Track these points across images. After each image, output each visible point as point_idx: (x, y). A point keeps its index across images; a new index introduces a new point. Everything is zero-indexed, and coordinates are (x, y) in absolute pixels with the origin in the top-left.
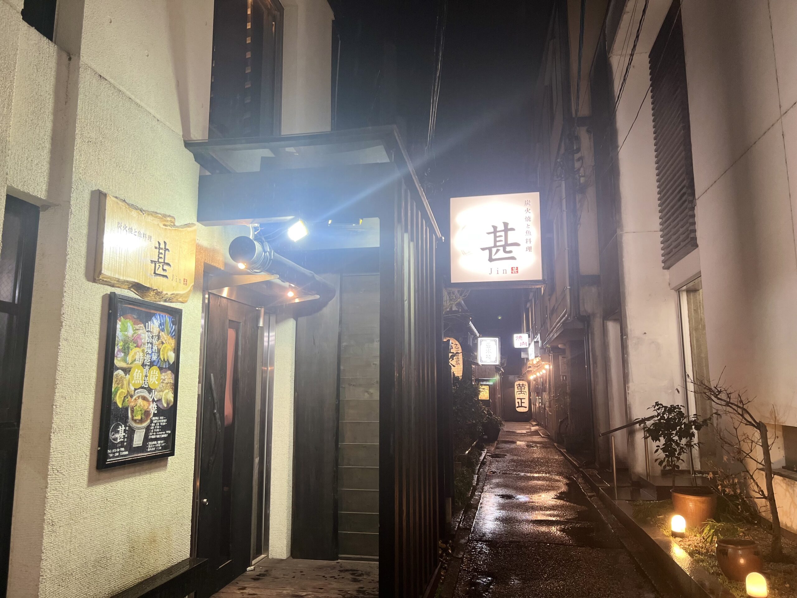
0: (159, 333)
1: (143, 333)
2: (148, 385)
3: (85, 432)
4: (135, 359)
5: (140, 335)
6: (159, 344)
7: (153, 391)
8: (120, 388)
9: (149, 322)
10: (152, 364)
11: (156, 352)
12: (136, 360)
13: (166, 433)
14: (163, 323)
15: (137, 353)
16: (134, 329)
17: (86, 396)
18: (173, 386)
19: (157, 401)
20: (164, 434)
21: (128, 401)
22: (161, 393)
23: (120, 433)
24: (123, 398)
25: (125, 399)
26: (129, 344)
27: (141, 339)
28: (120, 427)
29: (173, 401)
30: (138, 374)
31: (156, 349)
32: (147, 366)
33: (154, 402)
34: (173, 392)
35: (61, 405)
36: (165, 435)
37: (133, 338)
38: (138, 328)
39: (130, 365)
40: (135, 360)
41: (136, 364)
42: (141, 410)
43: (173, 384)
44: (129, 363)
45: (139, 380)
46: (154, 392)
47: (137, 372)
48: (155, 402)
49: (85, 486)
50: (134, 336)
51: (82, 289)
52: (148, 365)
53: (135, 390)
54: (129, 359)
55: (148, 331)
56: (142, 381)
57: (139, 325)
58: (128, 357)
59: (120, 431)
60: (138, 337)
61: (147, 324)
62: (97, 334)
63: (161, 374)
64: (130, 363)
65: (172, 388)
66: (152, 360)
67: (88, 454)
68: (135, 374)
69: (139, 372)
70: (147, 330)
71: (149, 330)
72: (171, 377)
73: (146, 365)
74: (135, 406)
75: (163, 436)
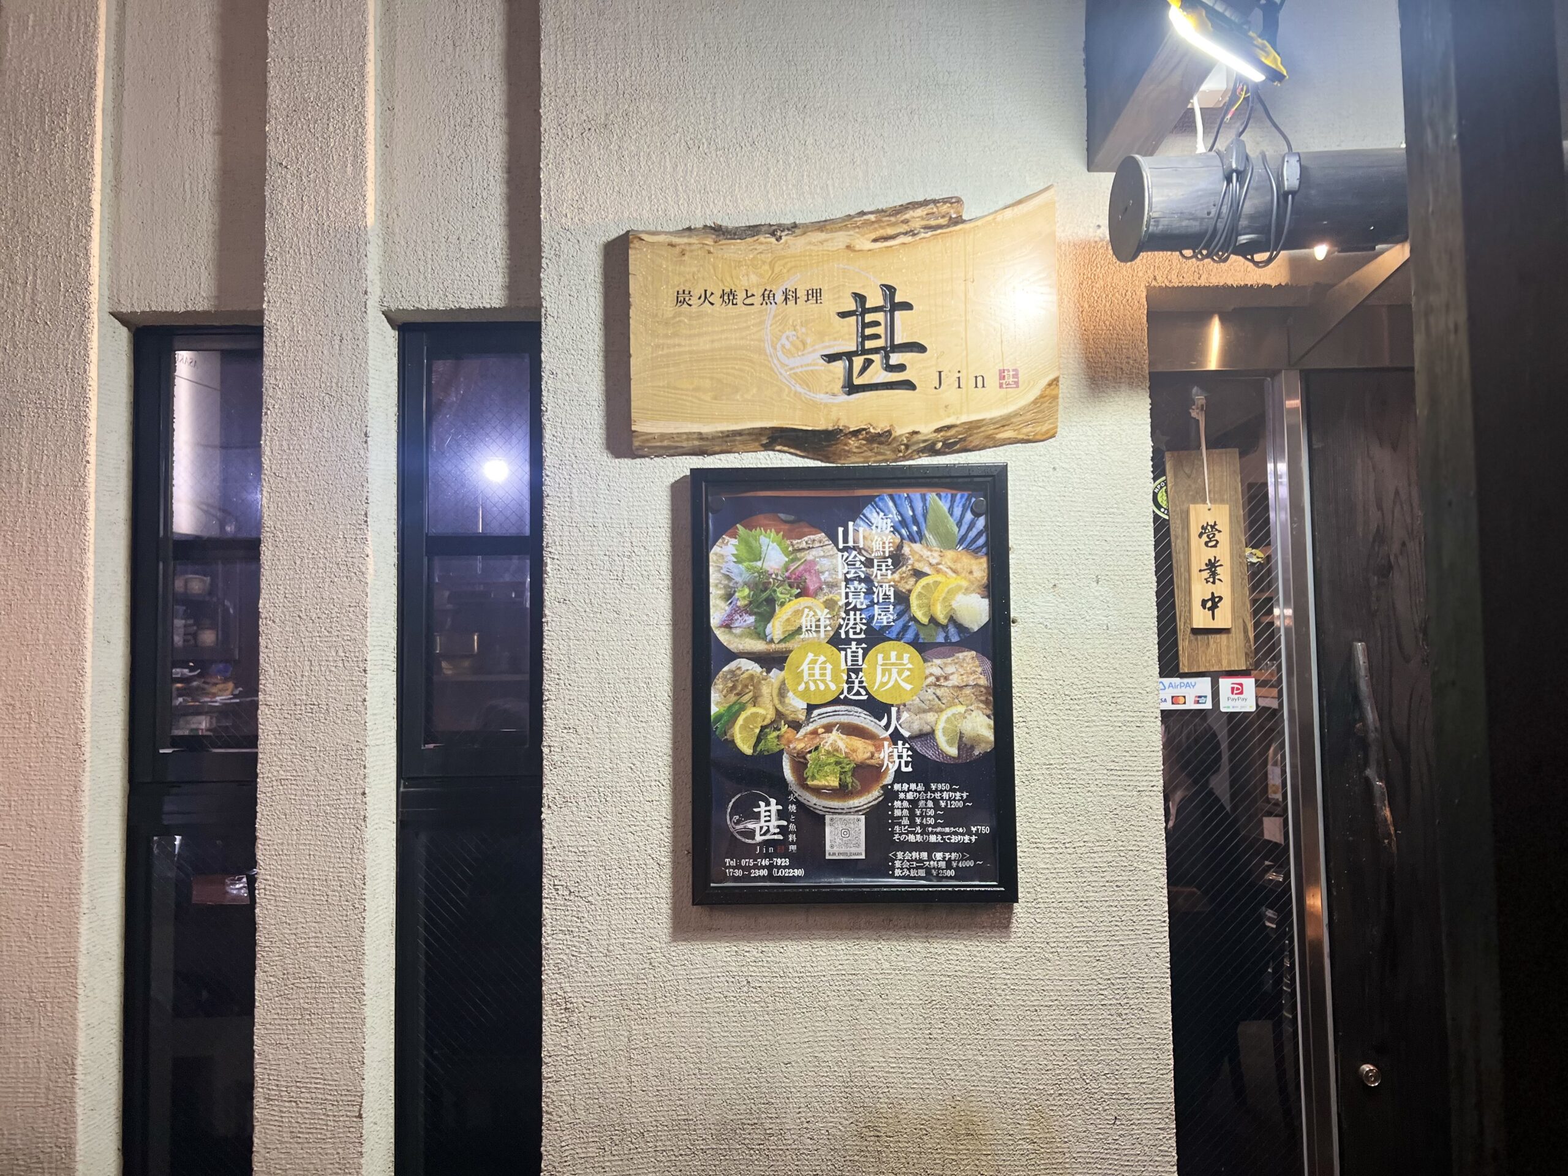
0: (900, 547)
1: (823, 557)
2: (868, 693)
3: (647, 809)
4: (800, 628)
5: (813, 563)
6: (902, 578)
7: (894, 710)
8: (749, 705)
9: (851, 524)
10: (874, 637)
11: (892, 600)
12: (804, 629)
13: (970, 833)
14: (914, 517)
15: (803, 611)
16: (790, 549)
17: (644, 724)
18: (988, 693)
19: (910, 738)
20: (962, 834)
21: (778, 737)
22: (931, 717)
23: (763, 819)
24: (757, 731)
25: (767, 734)
26: (775, 591)
27: (819, 573)
28: (762, 804)
29: (992, 738)
30: (817, 667)
31: (891, 593)
32: (854, 643)
33: (900, 743)
34: (989, 712)
35: (564, 747)
36: (967, 838)
37: (787, 574)
38: (804, 545)
39: (783, 646)
40: (799, 630)
41: (803, 640)
42: (837, 763)
43: (986, 688)
44: (776, 641)
45: (823, 681)
46: (898, 712)
47: (814, 662)
48: (905, 741)
49: (668, 939)
50: (792, 568)
51: (600, 482)
52: (859, 642)
53: (811, 708)
54: (776, 628)
55: (846, 549)
56: (837, 683)
57: (806, 539)
58: (770, 625)
59: (763, 814)
60: (805, 570)
61: (841, 530)
62: (664, 577)
63: (925, 661)
64: (776, 638)
65: (986, 702)
66: (874, 624)
67: (666, 860)
68: (805, 667)
69: (819, 662)
70: (841, 546)
71: (851, 544)
72: (980, 670)
73: (848, 641)
74: (810, 752)
75: (955, 839)
